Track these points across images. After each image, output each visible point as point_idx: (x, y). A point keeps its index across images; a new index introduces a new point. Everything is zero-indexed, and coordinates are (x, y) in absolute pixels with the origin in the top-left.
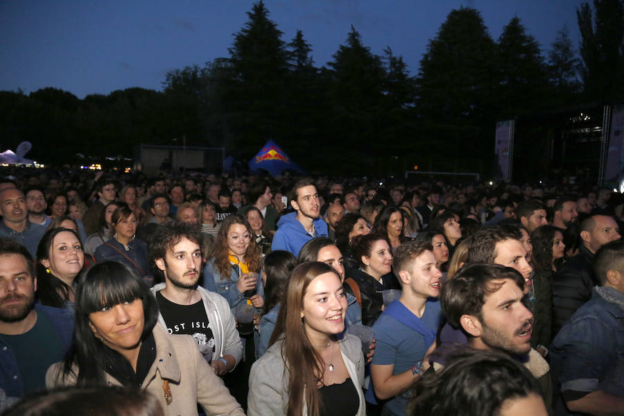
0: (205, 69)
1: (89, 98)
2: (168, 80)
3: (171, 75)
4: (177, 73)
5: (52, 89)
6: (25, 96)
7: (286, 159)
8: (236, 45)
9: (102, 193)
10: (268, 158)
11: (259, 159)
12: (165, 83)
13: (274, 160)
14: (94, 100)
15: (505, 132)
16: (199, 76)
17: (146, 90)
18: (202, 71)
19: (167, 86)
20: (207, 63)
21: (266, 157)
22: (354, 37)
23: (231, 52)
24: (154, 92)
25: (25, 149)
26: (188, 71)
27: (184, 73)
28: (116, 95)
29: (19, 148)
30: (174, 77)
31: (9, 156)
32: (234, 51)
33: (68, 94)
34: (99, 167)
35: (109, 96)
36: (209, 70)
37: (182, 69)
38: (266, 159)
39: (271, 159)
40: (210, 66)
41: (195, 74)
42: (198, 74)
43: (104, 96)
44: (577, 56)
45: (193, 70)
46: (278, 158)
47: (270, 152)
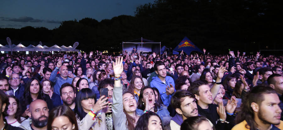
0: (154, 4)
1: (103, 21)
2: (137, 11)
3: (138, 8)
4: (141, 7)
5: (88, 18)
6: (77, 22)
7: (194, 46)
10: (184, 46)
11: (180, 46)
12: (135, 12)
14: (105, 22)
17: (127, 16)
18: (152, 5)
19: (136, 13)
21: (183, 45)
24: (130, 16)
25: (76, 45)
26: (146, 6)
27: (144, 7)
28: (115, 19)
29: (74, 45)
30: (140, 9)
31: (70, 48)
33: (94, 20)
34: (107, 52)
35: (111, 20)
36: (156, 4)
37: (143, 5)
38: (183, 46)
39: (186, 46)
40: (156, 2)
42: (151, 7)
45: (148, 5)
46: (189, 45)
47: (185, 43)
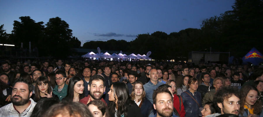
0: (220, 17)
1: (171, 34)
2: (202, 24)
3: (204, 21)
4: (207, 20)
5: (159, 32)
6: (150, 35)
7: (262, 57)
8: (236, 3)
9: (183, 71)
10: (252, 56)
11: (247, 57)
12: (201, 25)
13: (255, 58)
14: (173, 35)
16: (217, 21)
17: (193, 29)
18: (218, 18)
19: (202, 26)
20: (221, 14)
21: (251, 56)
23: (233, 7)
24: (196, 29)
25: (149, 54)
26: (212, 19)
27: (210, 20)
28: (182, 32)
29: (147, 54)
30: (205, 22)
31: (144, 56)
32: (234, 7)
33: (164, 33)
34: (174, 61)
35: (179, 33)
36: (222, 17)
40: (222, 15)
41: (215, 19)
42: (216, 20)
43: (177, 33)
45: (214, 18)
46: (258, 56)
47: (253, 54)
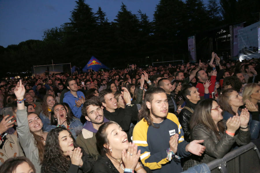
0: (61, 28)
1: (9, 47)
2: (44, 35)
3: (46, 32)
4: (48, 31)
7: (100, 64)
8: (72, 16)
11: (88, 65)
12: (43, 36)
13: (95, 65)
14: (12, 48)
15: (192, 41)
16: (58, 32)
17: (35, 40)
18: (59, 29)
19: (44, 37)
20: (61, 25)
21: (91, 64)
22: (124, 7)
23: (71, 20)
24: (39, 41)
26: (53, 30)
27: (51, 31)
28: (22, 44)
30: (47, 33)
32: (72, 19)
34: (19, 77)
35: (18, 45)
36: (62, 28)
37: (50, 29)
38: (91, 65)
39: (94, 64)
40: (63, 26)
41: (56, 31)
42: (58, 31)
43: (16, 45)
44: (219, 5)
45: (55, 29)
46: (97, 64)
47: (93, 62)
